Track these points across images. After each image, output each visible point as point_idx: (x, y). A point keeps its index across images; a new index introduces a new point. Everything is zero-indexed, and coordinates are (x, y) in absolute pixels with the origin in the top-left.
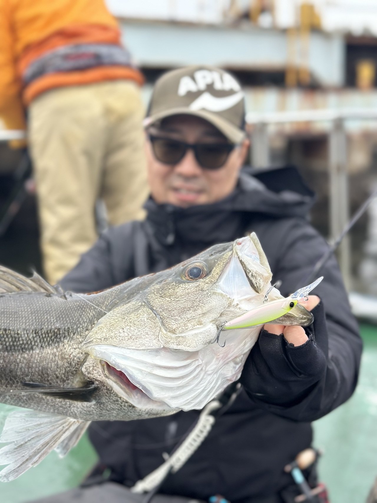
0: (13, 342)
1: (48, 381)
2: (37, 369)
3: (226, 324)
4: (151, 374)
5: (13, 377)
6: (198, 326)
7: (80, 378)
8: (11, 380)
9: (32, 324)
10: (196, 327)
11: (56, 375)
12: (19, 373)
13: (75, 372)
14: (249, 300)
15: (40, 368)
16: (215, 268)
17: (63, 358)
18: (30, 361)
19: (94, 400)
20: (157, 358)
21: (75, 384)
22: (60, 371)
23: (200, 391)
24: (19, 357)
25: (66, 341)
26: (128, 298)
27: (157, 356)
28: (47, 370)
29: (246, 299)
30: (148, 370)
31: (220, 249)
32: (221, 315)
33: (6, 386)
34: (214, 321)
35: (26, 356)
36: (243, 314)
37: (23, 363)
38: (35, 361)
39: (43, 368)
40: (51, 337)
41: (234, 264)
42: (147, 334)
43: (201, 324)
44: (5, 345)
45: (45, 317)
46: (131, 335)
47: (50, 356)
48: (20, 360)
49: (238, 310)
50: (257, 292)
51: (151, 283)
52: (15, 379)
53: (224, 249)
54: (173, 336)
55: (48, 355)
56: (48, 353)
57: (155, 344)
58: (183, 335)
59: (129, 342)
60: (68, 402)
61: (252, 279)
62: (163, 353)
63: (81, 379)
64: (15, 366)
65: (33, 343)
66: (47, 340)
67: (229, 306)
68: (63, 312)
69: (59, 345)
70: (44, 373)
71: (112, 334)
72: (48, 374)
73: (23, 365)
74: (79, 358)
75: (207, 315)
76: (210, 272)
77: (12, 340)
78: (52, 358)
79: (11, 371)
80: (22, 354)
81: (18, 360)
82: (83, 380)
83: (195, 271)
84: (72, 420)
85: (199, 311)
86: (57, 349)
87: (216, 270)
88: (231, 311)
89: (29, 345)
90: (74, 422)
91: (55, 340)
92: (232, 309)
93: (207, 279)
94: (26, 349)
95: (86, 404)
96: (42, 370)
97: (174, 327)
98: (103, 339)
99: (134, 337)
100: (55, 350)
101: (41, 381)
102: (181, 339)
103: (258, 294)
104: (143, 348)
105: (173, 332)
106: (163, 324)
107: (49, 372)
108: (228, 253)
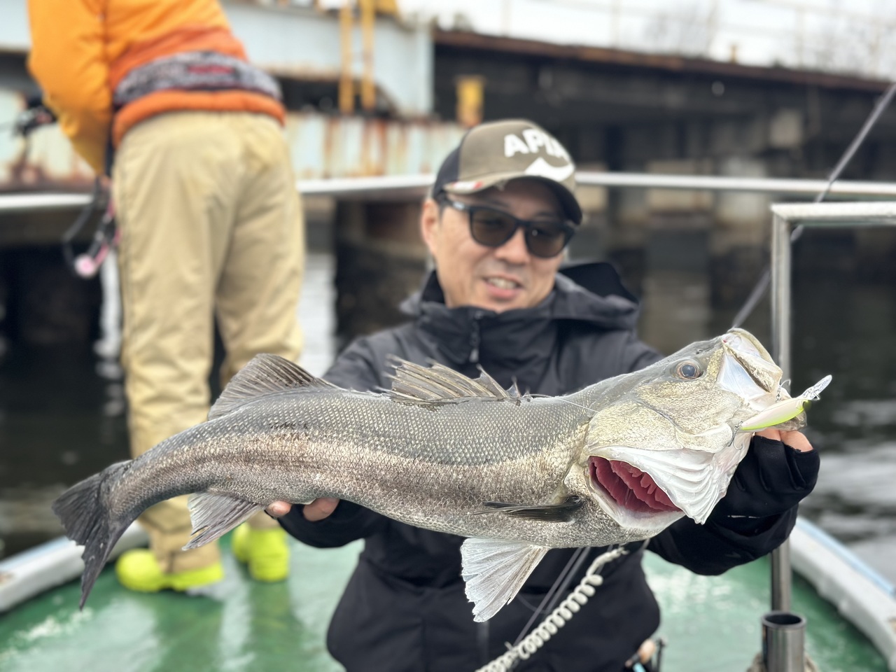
0: (476, 453)
1: (521, 497)
2: (508, 484)
3: (743, 424)
4: (674, 476)
5: (474, 495)
6: (714, 426)
7: (562, 492)
8: (470, 498)
9: (496, 432)
10: (712, 427)
11: (532, 489)
12: (483, 489)
13: (556, 485)
14: (756, 400)
15: (512, 482)
16: (709, 367)
17: (543, 468)
18: (499, 474)
19: (574, 519)
20: (678, 459)
21: (553, 499)
22: (538, 485)
23: (708, 500)
24: (485, 470)
25: (545, 449)
26: (611, 401)
27: (677, 458)
28: (522, 483)
29: (753, 399)
30: (672, 472)
31: (706, 347)
32: (735, 414)
33: (462, 508)
34: (728, 421)
35: (494, 468)
36: (754, 416)
37: (490, 476)
38: (506, 474)
39: (517, 482)
40: (525, 445)
41: (729, 362)
42: (662, 434)
43: (717, 424)
44: (465, 456)
45: (511, 424)
46: (643, 436)
47: (525, 467)
48: (486, 473)
49: (750, 411)
50: (766, 390)
51: (635, 384)
52: (477, 497)
53: (711, 347)
54: (692, 436)
55: (523, 466)
56: (523, 464)
57: (673, 445)
58: (701, 435)
59: (645, 443)
60: (540, 523)
61: (758, 377)
62: (683, 454)
63: (562, 494)
64: (479, 481)
65: (502, 454)
66: (519, 448)
67: (742, 405)
68: (532, 417)
69: (536, 454)
70: (516, 489)
71: (621, 435)
72: (522, 489)
73: (490, 480)
74: (561, 469)
75: (721, 415)
76: (705, 368)
77: (473, 451)
78: (528, 470)
79: (473, 488)
80: (488, 467)
81: (483, 474)
82: (565, 495)
83: (689, 368)
84: (537, 547)
85: (713, 411)
86: (534, 458)
87: (711, 368)
88: (744, 412)
89: (497, 455)
90: (540, 549)
91: (531, 448)
92: (744, 409)
93: (705, 377)
94: (494, 461)
95: (561, 524)
96: (515, 484)
97: (690, 427)
98: (611, 441)
99: (648, 438)
100: (531, 460)
101: (512, 498)
102: (700, 439)
103: (767, 393)
104: (663, 449)
105: (690, 432)
106: (676, 424)
107: (524, 486)
108: (717, 351)
